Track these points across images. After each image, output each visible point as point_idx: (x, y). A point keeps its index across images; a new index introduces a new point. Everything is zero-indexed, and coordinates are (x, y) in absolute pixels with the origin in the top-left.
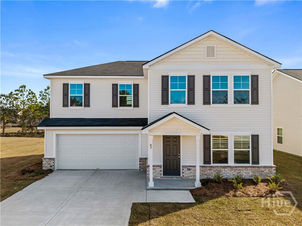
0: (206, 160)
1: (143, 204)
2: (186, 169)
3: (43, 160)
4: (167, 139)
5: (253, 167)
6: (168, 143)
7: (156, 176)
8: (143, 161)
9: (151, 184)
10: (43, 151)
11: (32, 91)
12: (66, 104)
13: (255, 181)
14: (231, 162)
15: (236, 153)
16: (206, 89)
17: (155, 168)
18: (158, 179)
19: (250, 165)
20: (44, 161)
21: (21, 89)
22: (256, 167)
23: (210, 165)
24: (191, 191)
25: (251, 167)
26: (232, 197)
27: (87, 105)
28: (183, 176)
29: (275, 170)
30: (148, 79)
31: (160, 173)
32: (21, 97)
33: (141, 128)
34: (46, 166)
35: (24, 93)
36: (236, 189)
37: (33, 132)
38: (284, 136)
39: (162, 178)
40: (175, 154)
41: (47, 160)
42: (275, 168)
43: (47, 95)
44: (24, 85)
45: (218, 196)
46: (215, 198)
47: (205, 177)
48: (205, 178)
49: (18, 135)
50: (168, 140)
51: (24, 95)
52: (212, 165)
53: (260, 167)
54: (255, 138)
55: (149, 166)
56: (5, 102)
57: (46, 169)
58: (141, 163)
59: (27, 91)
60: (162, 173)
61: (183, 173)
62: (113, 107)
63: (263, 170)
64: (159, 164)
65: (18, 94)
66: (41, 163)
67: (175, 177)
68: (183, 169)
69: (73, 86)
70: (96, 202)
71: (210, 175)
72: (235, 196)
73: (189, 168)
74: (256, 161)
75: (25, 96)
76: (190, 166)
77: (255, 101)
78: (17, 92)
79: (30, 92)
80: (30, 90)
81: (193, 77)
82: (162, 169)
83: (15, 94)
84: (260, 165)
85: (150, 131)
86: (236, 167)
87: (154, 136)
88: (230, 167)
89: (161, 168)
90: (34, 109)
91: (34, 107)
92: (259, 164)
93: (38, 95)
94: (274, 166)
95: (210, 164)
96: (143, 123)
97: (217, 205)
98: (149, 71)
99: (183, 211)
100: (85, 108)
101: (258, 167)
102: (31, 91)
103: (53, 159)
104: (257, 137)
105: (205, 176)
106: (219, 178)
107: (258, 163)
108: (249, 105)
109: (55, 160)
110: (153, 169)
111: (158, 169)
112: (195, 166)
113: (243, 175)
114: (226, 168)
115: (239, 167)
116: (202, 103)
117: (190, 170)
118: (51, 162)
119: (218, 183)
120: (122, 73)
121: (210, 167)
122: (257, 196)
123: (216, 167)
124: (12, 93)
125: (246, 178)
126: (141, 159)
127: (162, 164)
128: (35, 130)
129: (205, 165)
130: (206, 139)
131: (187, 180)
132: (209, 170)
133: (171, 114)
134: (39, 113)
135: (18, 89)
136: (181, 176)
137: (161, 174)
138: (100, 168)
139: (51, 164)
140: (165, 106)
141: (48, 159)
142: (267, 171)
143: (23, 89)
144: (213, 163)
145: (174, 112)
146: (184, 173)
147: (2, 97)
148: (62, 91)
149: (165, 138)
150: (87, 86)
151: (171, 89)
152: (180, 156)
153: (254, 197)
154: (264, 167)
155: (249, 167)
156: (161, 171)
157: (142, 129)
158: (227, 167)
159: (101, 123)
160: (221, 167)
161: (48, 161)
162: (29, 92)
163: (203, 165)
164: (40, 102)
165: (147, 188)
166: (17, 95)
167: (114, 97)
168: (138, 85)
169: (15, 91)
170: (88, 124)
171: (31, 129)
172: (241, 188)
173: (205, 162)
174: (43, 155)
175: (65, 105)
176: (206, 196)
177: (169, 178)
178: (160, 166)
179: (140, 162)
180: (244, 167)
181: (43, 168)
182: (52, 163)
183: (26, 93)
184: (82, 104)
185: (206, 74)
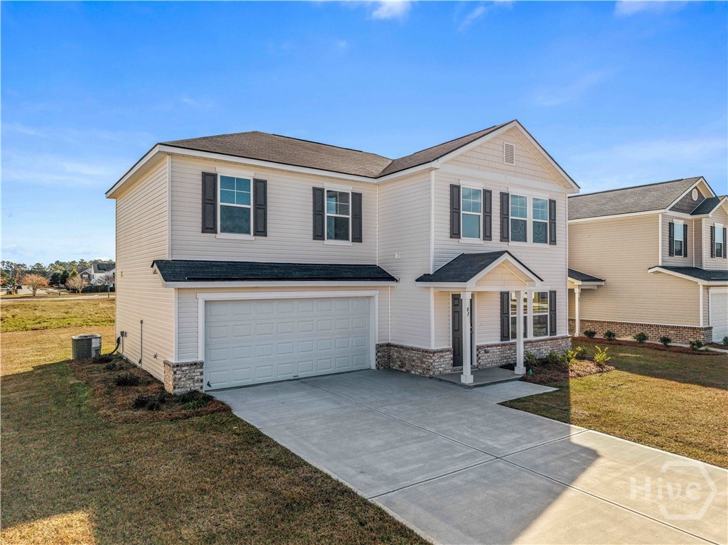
0: (505, 335)
2: (482, 352)
5: (551, 339)
6: (456, 309)
7: (445, 369)
12: (209, 225)
14: (530, 335)
15: (535, 320)
16: (504, 216)
17: (444, 353)
19: (549, 337)
20: (178, 372)
22: (554, 339)
25: (549, 340)
27: (261, 231)
28: (480, 363)
29: (570, 341)
31: (451, 362)
34: (180, 386)
39: (453, 372)
41: (184, 368)
50: (456, 302)
52: (510, 341)
53: (557, 339)
54: (553, 296)
58: (379, 355)
61: (479, 358)
62: (314, 239)
63: (560, 342)
64: (448, 347)
68: (479, 353)
69: (228, 181)
76: (488, 347)
77: (553, 240)
81: (489, 194)
82: (452, 356)
84: (558, 336)
86: (536, 341)
88: (530, 342)
92: (556, 335)
94: (570, 335)
100: (257, 237)
103: (201, 365)
104: (554, 294)
107: (555, 333)
108: (548, 246)
109: (205, 366)
110: (442, 357)
111: (448, 356)
113: (542, 353)
114: (526, 345)
115: (539, 341)
116: (500, 238)
117: (488, 352)
118: (194, 372)
121: (510, 345)
126: (378, 346)
127: (451, 347)
129: (504, 342)
130: (505, 298)
131: (485, 368)
132: (509, 350)
136: (475, 364)
137: (452, 365)
138: (301, 375)
139: (196, 378)
141: (188, 366)
142: (564, 343)
144: (512, 338)
145: (507, 251)
148: (201, 192)
150: (261, 186)
151: (463, 210)
154: (561, 338)
155: (547, 340)
156: (452, 359)
158: (527, 342)
161: (188, 372)
163: (500, 342)
165: (468, 385)
167: (317, 216)
168: (360, 195)
170: (280, 276)
173: (503, 338)
175: (209, 227)
178: (451, 351)
179: (377, 352)
180: (543, 340)
181: (174, 392)
182: (199, 374)
184: (249, 229)
185: (505, 191)
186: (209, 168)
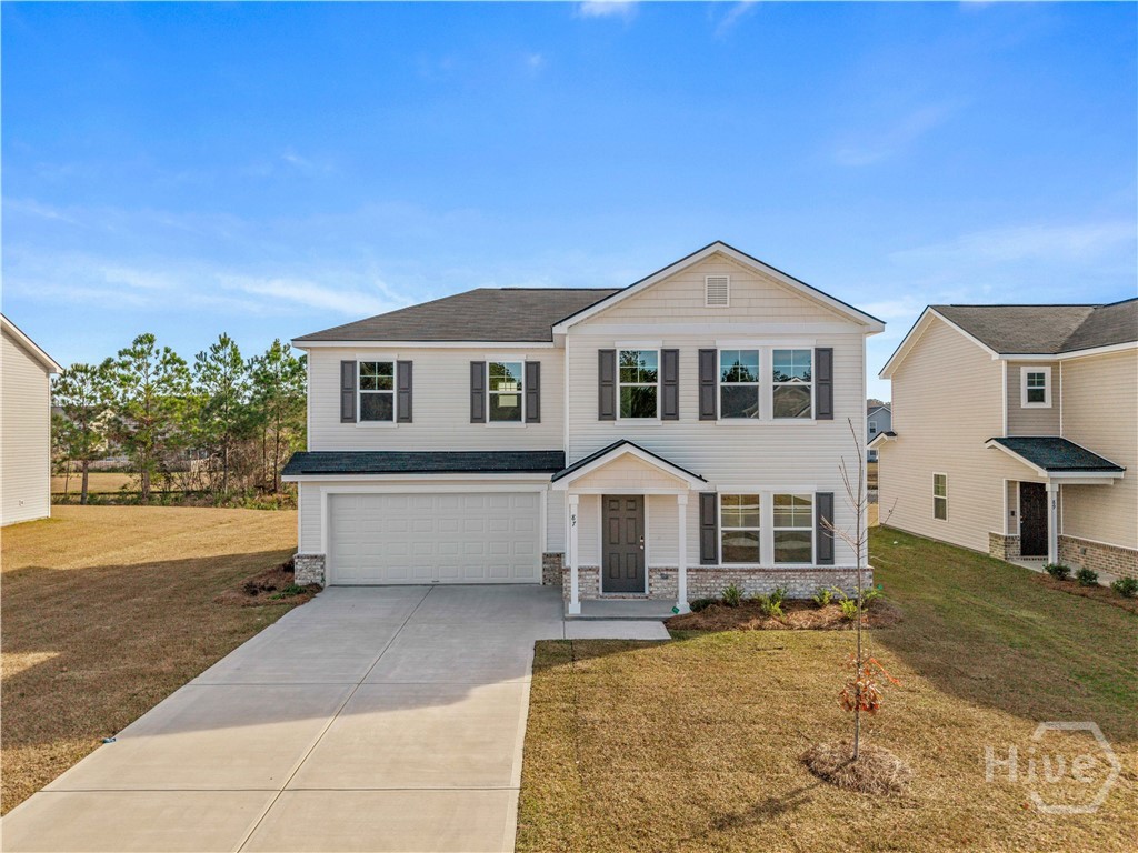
0: (708, 556)
1: (558, 641)
2: (657, 576)
3: (296, 560)
4: (612, 504)
5: (819, 570)
6: (613, 514)
7: (585, 594)
8: (554, 561)
9: (574, 608)
10: (295, 540)
11: (175, 354)
12: (348, 414)
13: (817, 599)
14: (767, 560)
15: (779, 537)
16: (706, 383)
17: (583, 573)
18: (591, 601)
19: (814, 565)
20: (299, 564)
21: (139, 348)
22: (827, 570)
23: (715, 567)
24: (666, 622)
25: (815, 570)
26: (753, 630)
27: (406, 416)
28: (651, 592)
29: (870, 577)
30: (564, 348)
31: (596, 585)
32: (138, 374)
33: (549, 476)
34: (301, 577)
35: (150, 360)
36: (767, 615)
37: (172, 489)
38: (950, 496)
39: (600, 598)
40: (632, 540)
41: (305, 560)
42: (871, 573)
43: (220, 366)
44: (147, 335)
45: (725, 627)
46: (716, 631)
47: (703, 595)
48: (703, 598)
49: (123, 498)
50: (614, 505)
51: (149, 365)
52: (721, 565)
53: (835, 570)
54: (826, 502)
55: (568, 570)
56: (88, 389)
57: (304, 582)
58: (546, 566)
59: (157, 353)
60: (600, 585)
61: (650, 585)
62: (472, 422)
63: (843, 577)
64: (594, 565)
65: (130, 363)
66: (289, 568)
67: (631, 595)
68: (650, 577)
69: (368, 366)
70: (455, 641)
71: (716, 590)
72: (759, 628)
73: (667, 573)
74: (827, 555)
75: (152, 370)
76: (667, 570)
77: (826, 413)
78: (127, 358)
79: (168, 356)
80: (167, 351)
81: (673, 354)
82: (600, 577)
83: (119, 365)
84: (837, 565)
85: (571, 484)
86: (778, 571)
87: (580, 496)
88: (764, 570)
89: (597, 573)
90: (182, 413)
91: (182, 404)
92: (833, 563)
93: (191, 367)
94: (869, 567)
95: (717, 563)
96: (551, 463)
97: (715, 642)
98: (567, 339)
99: (642, 651)
100: (401, 424)
101: (830, 570)
102: (172, 351)
103: (322, 558)
104: (828, 498)
105: (705, 593)
106: (733, 594)
107: (830, 560)
108: (812, 421)
109: (326, 560)
110: (580, 576)
111: (590, 577)
112: (676, 570)
113: (794, 590)
114: (754, 574)
115: (786, 570)
116: (697, 415)
117: (667, 577)
118: (315, 565)
119: (731, 606)
120: (494, 331)
121: (716, 570)
122: (809, 629)
123: (730, 570)
124: (109, 361)
125: (802, 597)
126: (546, 556)
127: (600, 564)
128: (179, 482)
129: (704, 566)
130: (707, 502)
131: (660, 600)
132: (713, 578)
133: (622, 443)
134: (198, 426)
135: (130, 346)
136: (647, 592)
137: (597, 589)
138: (442, 581)
139: (317, 570)
140: (607, 424)
141: (308, 558)
142: (852, 579)
143: (145, 347)
144: (723, 561)
145: (627, 442)
146: (653, 585)
147: (78, 374)
148: (339, 381)
149: (608, 501)
150: (405, 367)
151: (621, 382)
152: (643, 544)
153: (802, 628)
154: (845, 570)
155: (808, 570)
156: (598, 581)
157: (553, 481)
158: (756, 570)
159: (445, 465)
160: (742, 570)
161: (308, 564)
162: (165, 357)
163: (698, 566)
164: (200, 390)
165: (566, 615)
166: (124, 366)
167: (475, 396)
168: (537, 364)
169: (121, 354)
171: (163, 479)
172: (779, 615)
173: (704, 560)
174: (295, 550)
175: (347, 418)
176: (697, 629)
177: (615, 597)
178: (596, 570)
179: (544, 563)
180: (796, 570)
181: (296, 581)
182: (319, 567)
183: (154, 361)
184: (391, 414)
185: (707, 345)
186: (348, 357)
